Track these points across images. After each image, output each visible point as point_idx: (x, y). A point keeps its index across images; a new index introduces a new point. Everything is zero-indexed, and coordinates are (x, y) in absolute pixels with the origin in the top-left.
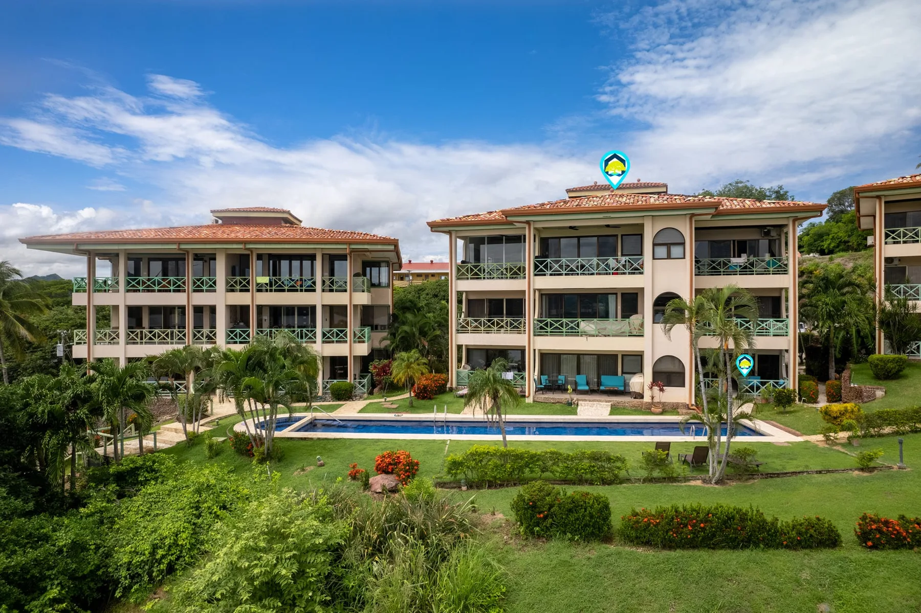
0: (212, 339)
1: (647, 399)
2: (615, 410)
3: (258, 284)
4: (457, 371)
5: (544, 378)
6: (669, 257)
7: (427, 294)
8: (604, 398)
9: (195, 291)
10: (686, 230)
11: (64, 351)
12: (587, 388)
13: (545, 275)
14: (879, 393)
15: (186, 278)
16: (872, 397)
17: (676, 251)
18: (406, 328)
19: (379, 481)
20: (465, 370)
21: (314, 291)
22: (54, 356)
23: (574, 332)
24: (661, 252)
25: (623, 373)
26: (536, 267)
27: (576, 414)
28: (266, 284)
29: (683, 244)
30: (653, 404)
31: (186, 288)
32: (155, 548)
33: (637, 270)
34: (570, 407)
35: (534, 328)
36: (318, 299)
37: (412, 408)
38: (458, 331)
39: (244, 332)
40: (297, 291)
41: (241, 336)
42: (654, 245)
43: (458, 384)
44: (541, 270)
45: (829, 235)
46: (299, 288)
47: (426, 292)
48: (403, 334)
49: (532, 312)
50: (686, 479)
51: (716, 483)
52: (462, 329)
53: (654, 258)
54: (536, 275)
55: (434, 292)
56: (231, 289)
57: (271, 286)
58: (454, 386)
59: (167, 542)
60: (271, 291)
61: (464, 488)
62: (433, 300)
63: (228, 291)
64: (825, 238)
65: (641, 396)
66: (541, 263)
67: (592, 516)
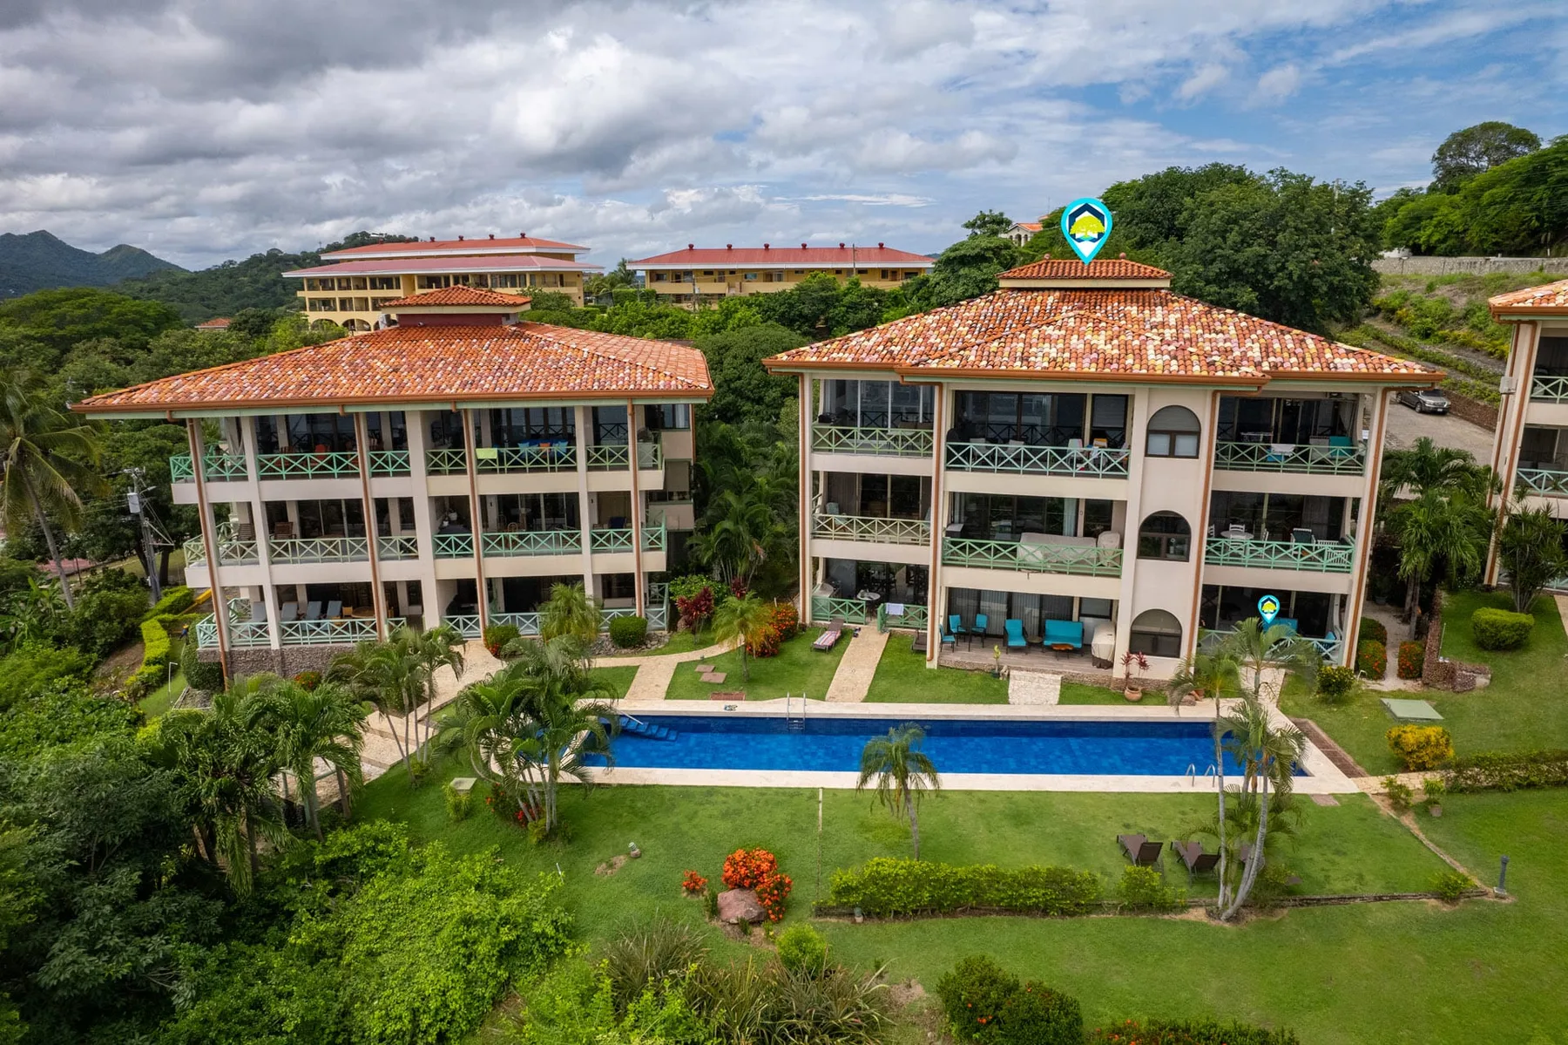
0: (410, 551)
1: (1119, 672)
2: (1071, 692)
3: (479, 461)
4: (811, 595)
5: (955, 619)
6: (1172, 454)
7: (735, 357)
8: (1049, 661)
9: (374, 475)
10: (1206, 413)
11: (141, 503)
12: (1022, 643)
13: (962, 469)
14: (1482, 681)
15: (358, 454)
16: (1469, 686)
17: (1185, 444)
18: (728, 524)
19: (732, 903)
20: (826, 596)
21: (574, 469)
23: (1008, 559)
24: (1162, 443)
25: (1080, 615)
26: (949, 455)
28: (494, 461)
29: (1198, 434)
30: (1128, 682)
31: (360, 470)
32: (415, 1012)
33: (1119, 470)
34: (994, 685)
35: (943, 552)
36: (582, 482)
37: (750, 683)
38: (814, 536)
39: (463, 539)
40: (545, 470)
41: (457, 546)
42: (1151, 432)
43: (814, 617)
44: (958, 461)
45: (1431, 218)
46: (548, 465)
47: (732, 352)
48: (723, 536)
49: (940, 516)
51: (1228, 920)
52: (820, 531)
53: (1147, 455)
54: (948, 469)
56: (434, 471)
57: (501, 463)
58: (808, 622)
59: (433, 1005)
60: (502, 471)
61: (859, 919)
63: (430, 473)
64: (1423, 223)
65: (1109, 665)
66: (959, 449)
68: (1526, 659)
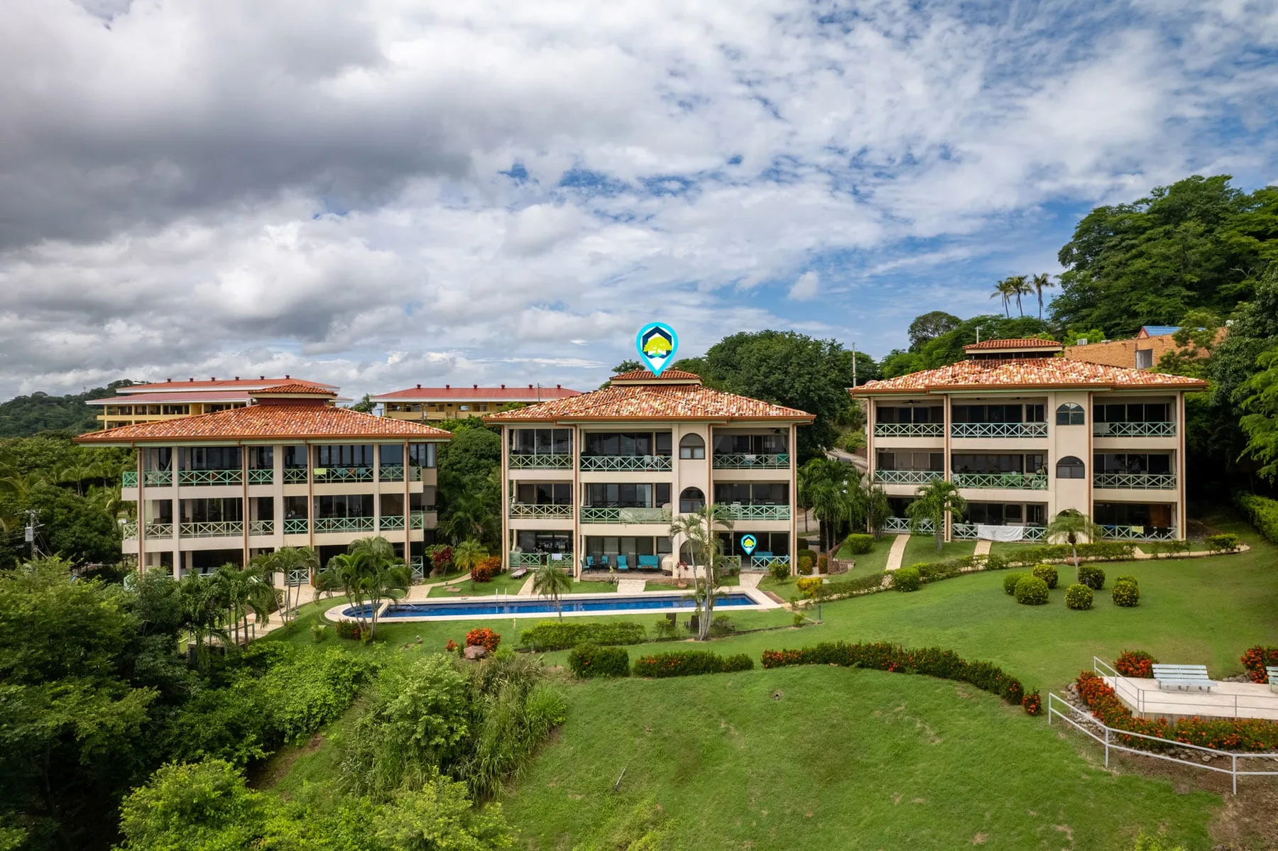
0: (269, 530)
1: (675, 576)
2: (649, 586)
3: (315, 476)
4: (510, 551)
5: (589, 559)
6: (692, 457)
7: (456, 449)
8: (641, 575)
9: (251, 483)
10: (705, 435)
11: (34, 535)
12: (626, 567)
13: (589, 470)
14: (850, 566)
15: (243, 471)
16: (845, 569)
17: (698, 453)
18: (460, 514)
19: (471, 651)
20: (518, 553)
21: (372, 481)
22: (22, 540)
23: (614, 518)
24: (687, 452)
25: (658, 552)
26: (582, 463)
27: (616, 591)
28: (324, 475)
29: (703, 447)
30: (679, 580)
31: (243, 481)
32: (310, 707)
33: (667, 468)
34: (612, 585)
35: (581, 516)
36: (376, 488)
37: (474, 591)
38: (510, 517)
39: (302, 522)
40: (354, 481)
41: (298, 526)
42: (681, 447)
43: (511, 565)
44: (586, 466)
45: (909, 367)
46: (356, 478)
47: (455, 445)
48: (458, 520)
49: (579, 501)
50: (685, 638)
51: (703, 640)
52: (514, 514)
53: (680, 458)
54: (582, 470)
55: (463, 446)
56: (287, 481)
57: (328, 477)
58: (507, 567)
59: (319, 703)
60: (328, 482)
61: (533, 652)
62: (464, 455)
63: (286, 482)
64: (905, 370)
65: (670, 573)
66: (586, 460)
67: (617, 661)
68: (871, 555)
